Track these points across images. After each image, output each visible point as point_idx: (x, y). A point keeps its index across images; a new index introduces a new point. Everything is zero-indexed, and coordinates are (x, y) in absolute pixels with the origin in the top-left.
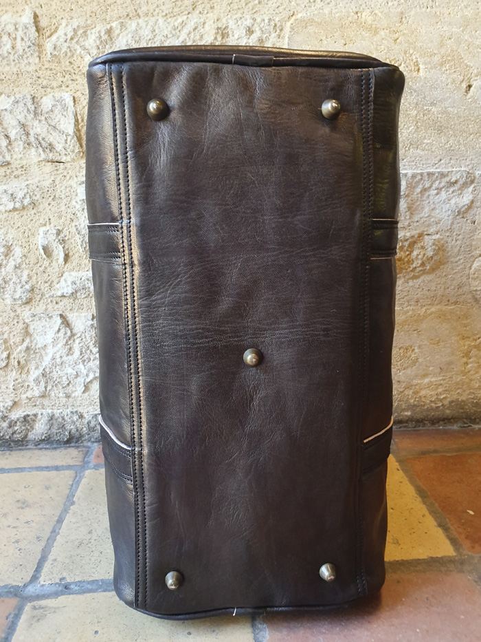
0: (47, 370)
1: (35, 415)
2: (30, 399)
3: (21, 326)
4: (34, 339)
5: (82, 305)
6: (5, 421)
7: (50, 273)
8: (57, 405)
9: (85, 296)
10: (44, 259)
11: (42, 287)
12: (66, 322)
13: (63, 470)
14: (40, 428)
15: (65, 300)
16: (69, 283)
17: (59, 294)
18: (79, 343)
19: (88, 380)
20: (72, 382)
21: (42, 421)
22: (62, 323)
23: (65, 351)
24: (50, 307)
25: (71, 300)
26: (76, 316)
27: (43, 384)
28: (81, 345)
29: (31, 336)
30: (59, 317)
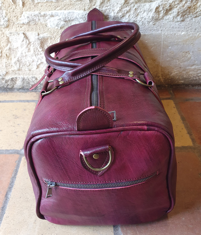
0: (20, 59)
1: (16, 78)
2: (13, 71)
3: (5, 38)
4: (12, 44)
5: (33, 28)
6: (3, 80)
7: (16, 12)
8: (25, 74)
9: (34, 24)
10: (13, 5)
11: (13, 19)
12: (26, 37)
13: (31, 102)
14: (19, 84)
15: (25, 26)
16: (26, 17)
17: (22, 23)
18: (33, 47)
19: (38, 63)
20: (31, 64)
21: (19, 80)
22: (25, 37)
23: (27, 50)
24: (18, 29)
25: (28, 26)
26: (31, 34)
27: (18, 64)
28: (34, 47)
29: (10, 42)
30: (23, 34)
